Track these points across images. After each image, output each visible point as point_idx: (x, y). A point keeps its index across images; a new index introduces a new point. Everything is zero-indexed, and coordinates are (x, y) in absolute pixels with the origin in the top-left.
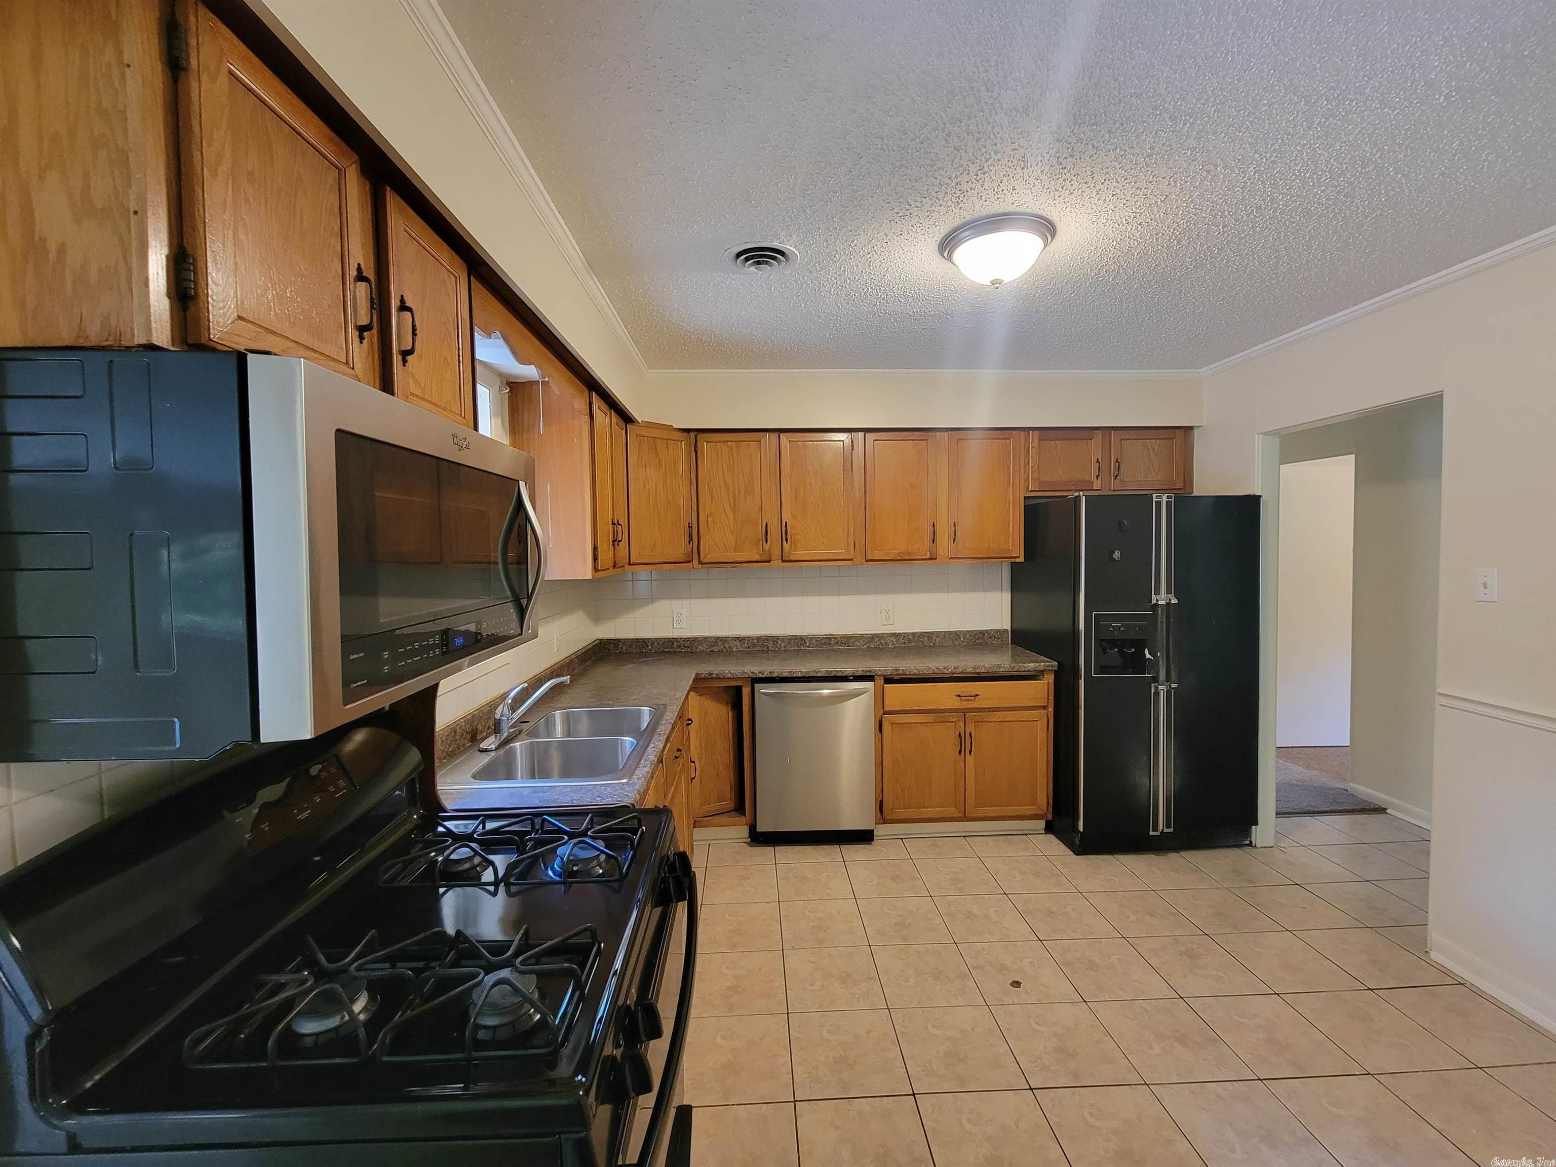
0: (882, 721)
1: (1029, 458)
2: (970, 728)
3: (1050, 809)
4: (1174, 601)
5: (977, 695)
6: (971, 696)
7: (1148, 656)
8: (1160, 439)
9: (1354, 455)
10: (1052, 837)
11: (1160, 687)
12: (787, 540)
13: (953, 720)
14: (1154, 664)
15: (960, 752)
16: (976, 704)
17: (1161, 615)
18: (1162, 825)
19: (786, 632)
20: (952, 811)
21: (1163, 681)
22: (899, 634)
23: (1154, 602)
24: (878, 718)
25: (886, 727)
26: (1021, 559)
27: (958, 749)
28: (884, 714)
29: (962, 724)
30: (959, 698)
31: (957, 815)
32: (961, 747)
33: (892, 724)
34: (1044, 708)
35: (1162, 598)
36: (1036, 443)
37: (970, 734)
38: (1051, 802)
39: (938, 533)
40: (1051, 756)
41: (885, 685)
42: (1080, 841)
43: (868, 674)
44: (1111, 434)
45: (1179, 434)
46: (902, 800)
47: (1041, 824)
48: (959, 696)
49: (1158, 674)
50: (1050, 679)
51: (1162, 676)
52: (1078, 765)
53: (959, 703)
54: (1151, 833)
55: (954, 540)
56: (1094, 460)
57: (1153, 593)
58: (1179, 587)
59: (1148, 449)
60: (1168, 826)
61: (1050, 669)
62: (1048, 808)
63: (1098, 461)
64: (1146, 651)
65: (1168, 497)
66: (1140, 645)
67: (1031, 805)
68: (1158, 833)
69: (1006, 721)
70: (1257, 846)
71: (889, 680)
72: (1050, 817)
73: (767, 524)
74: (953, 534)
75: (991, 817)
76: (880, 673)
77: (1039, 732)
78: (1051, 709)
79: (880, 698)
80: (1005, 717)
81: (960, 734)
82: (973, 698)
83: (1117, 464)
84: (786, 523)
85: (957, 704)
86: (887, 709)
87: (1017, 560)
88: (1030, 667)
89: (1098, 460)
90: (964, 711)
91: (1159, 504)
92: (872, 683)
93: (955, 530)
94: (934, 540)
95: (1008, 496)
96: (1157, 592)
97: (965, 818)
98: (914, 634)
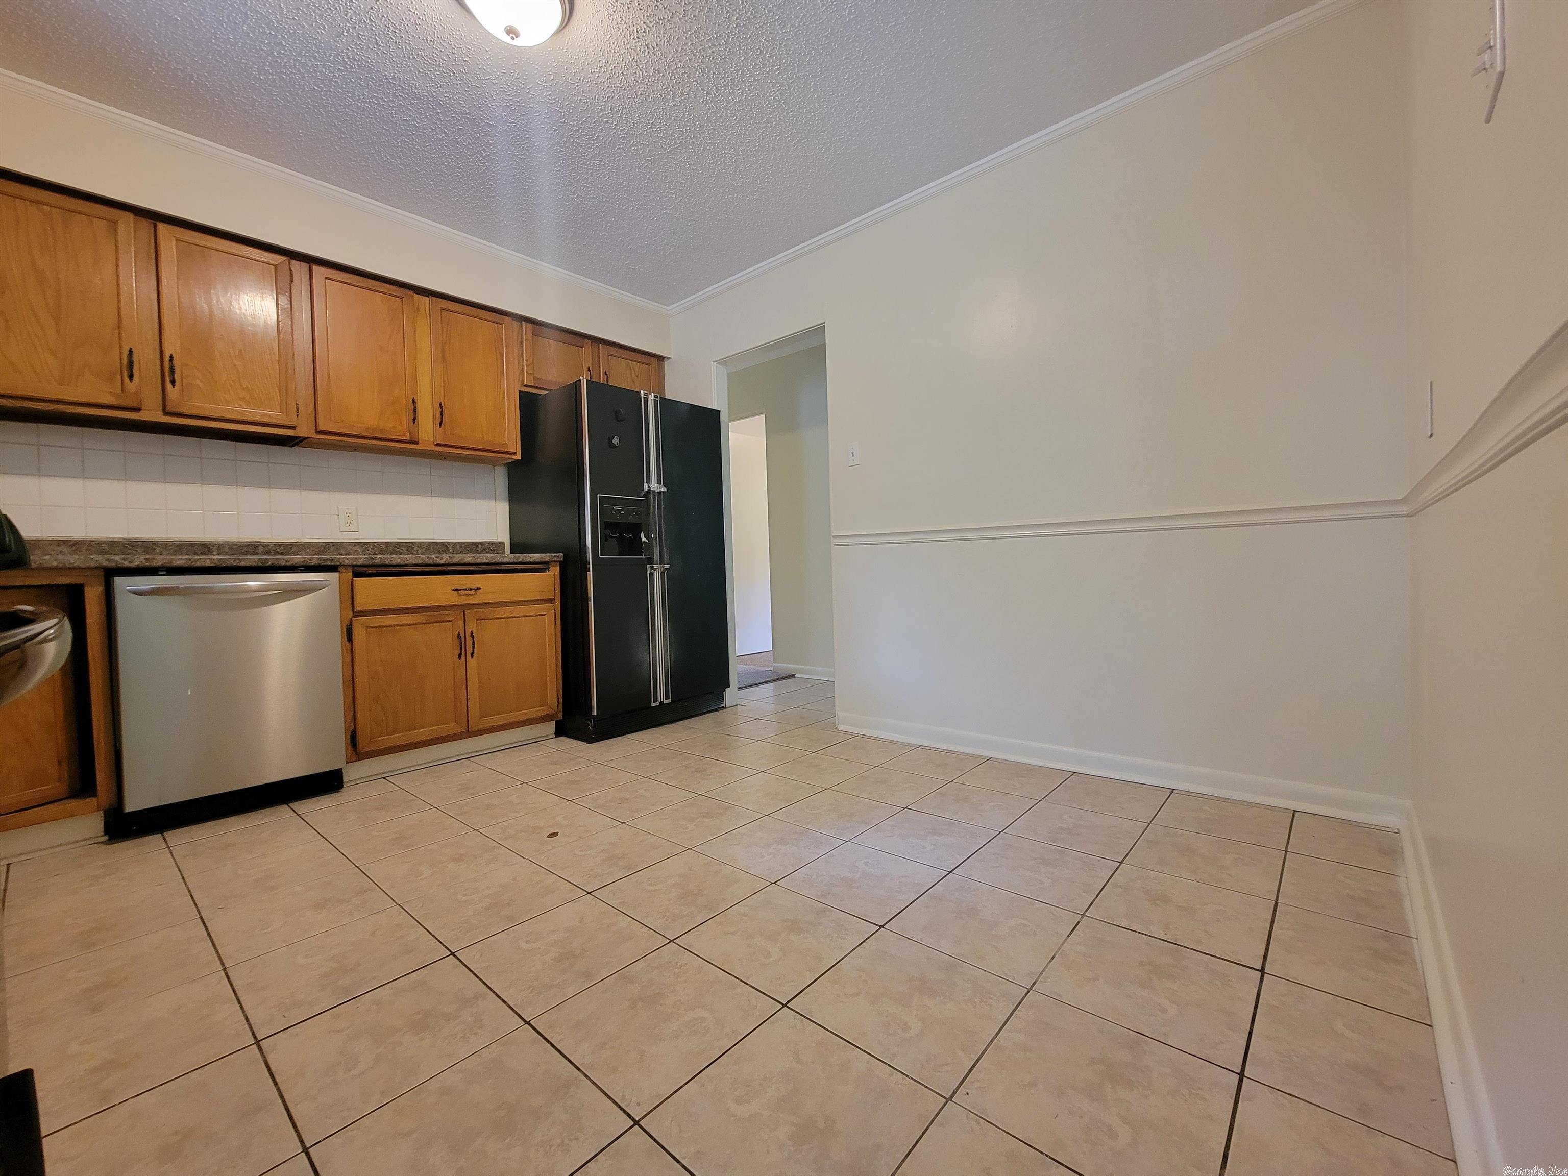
0: (351, 625)
1: (523, 351)
2: (471, 627)
3: (561, 706)
4: (664, 489)
5: (478, 589)
6: (471, 589)
7: (644, 539)
8: (640, 362)
9: (764, 416)
10: (563, 738)
11: (655, 567)
12: (173, 382)
13: (451, 619)
14: (649, 546)
15: (460, 656)
16: (478, 599)
17: (654, 502)
18: (661, 696)
19: (169, 536)
20: (453, 728)
21: (657, 561)
22: (365, 543)
23: (646, 489)
24: (346, 622)
25: (359, 634)
26: (518, 457)
27: (457, 652)
28: (354, 617)
29: (461, 623)
30: (456, 593)
31: (458, 730)
32: (461, 649)
33: (367, 627)
34: (551, 601)
35: (654, 485)
36: (530, 336)
37: (472, 633)
38: (561, 700)
39: (419, 410)
40: (560, 650)
41: (355, 579)
42: (594, 727)
43: (329, 563)
44: (599, 347)
45: (654, 361)
46: (384, 725)
47: (551, 727)
48: (457, 590)
49: (653, 555)
50: (555, 571)
51: (656, 556)
52: (589, 649)
53: (457, 599)
54: (653, 705)
55: (441, 423)
56: (585, 369)
57: (645, 481)
58: (666, 478)
59: (631, 369)
60: (667, 698)
61: (556, 559)
62: (558, 706)
63: (589, 370)
64: (642, 535)
65: (655, 396)
66: (636, 528)
67: (541, 707)
68: (657, 704)
69: (512, 617)
70: (727, 706)
71: (359, 572)
72: (560, 716)
73: (131, 351)
74: (438, 416)
75: (499, 726)
76: (346, 561)
77: (546, 627)
78: (558, 603)
79: (349, 596)
80: (512, 613)
81: (459, 635)
82: (472, 592)
83: (606, 376)
84: (171, 357)
85: (454, 599)
86: (358, 608)
87: (514, 457)
88: (536, 558)
89: (589, 368)
90: (463, 608)
91: (646, 400)
92: (336, 574)
93: (442, 411)
94: (414, 419)
95: (502, 387)
96: (649, 482)
97: (469, 733)
98: (387, 544)
